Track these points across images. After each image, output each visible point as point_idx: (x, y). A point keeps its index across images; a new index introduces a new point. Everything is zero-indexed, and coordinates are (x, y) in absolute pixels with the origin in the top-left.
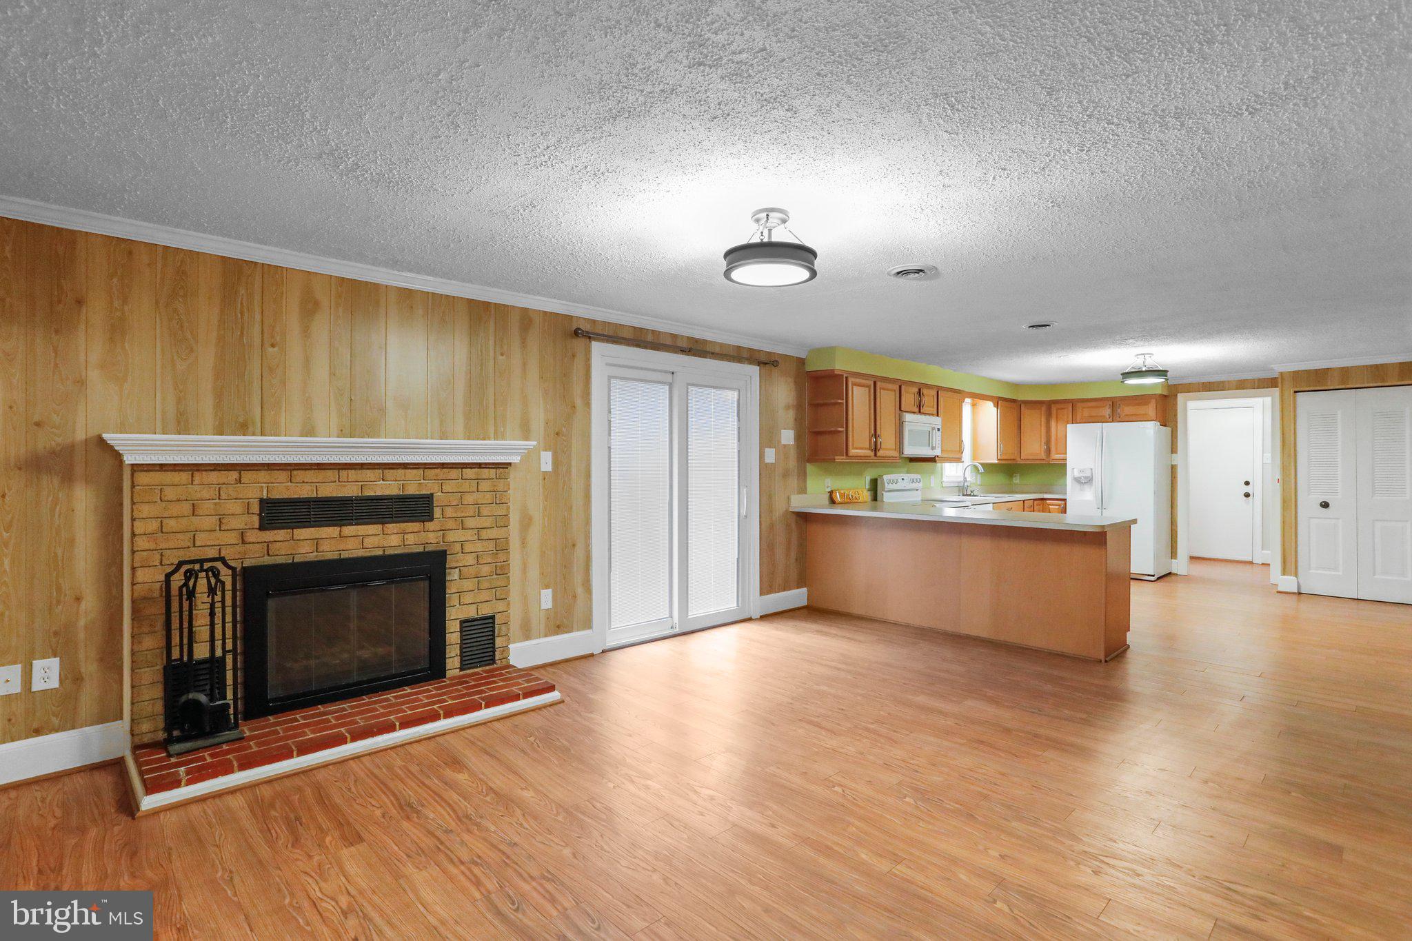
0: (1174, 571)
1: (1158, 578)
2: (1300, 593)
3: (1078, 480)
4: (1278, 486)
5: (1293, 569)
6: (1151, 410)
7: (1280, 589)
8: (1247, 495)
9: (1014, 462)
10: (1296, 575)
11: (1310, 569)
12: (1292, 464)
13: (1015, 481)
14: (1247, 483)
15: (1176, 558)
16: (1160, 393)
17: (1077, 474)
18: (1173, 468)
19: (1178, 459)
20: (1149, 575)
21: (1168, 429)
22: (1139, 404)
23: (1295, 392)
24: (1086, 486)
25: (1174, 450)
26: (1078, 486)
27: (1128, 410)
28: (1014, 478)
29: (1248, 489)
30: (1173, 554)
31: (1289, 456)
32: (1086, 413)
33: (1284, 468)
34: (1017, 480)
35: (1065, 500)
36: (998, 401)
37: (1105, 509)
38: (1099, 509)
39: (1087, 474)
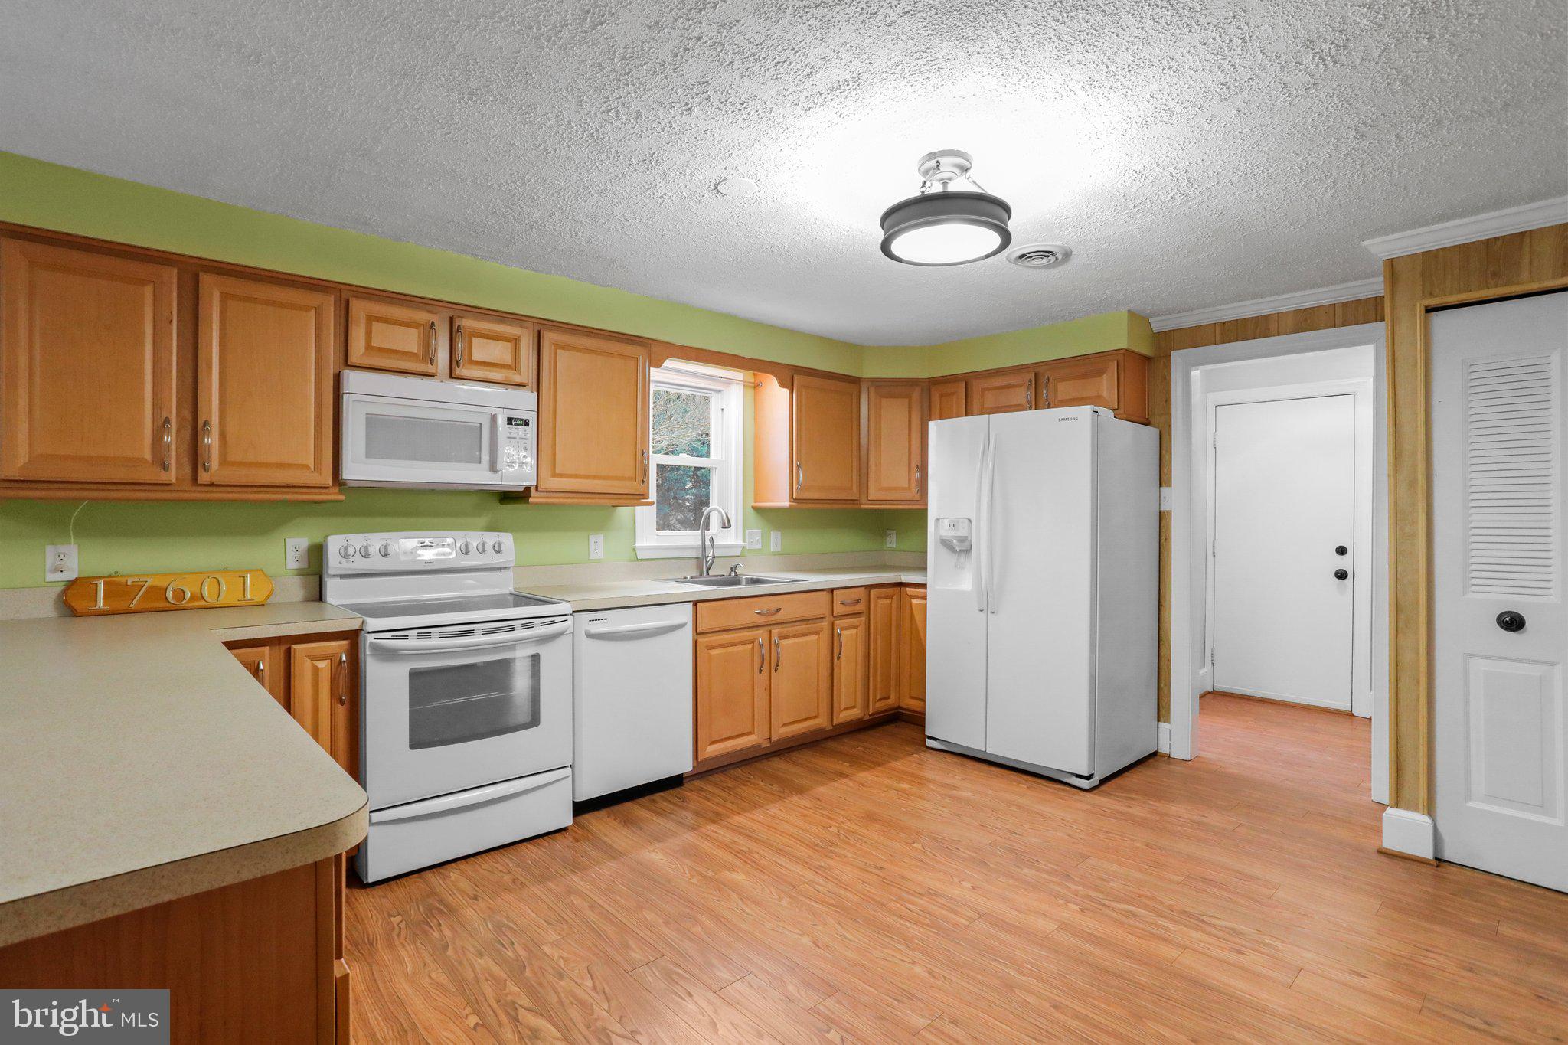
0: (1164, 749)
1: (1103, 782)
2: (1439, 861)
3: (946, 543)
5: (1422, 794)
6: (1107, 385)
7: (1390, 842)
8: (1341, 575)
9: (857, 506)
10: (1430, 811)
11: (1468, 798)
12: (1421, 506)
14: (1342, 551)
15: (1168, 721)
16: (1124, 345)
17: (946, 532)
18: (1163, 518)
19: (1173, 499)
20: (1078, 776)
21: (1150, 434)
22: (1085, 376)
23: (1429, 310)
24: (963, 558)
25: (1163, 478)
26: (948, 558)
27: (1064, 389)
28: (888, 539)
29: (1344, 563)
30: (1162, 711)
31: (1413, 483)
32: (990, 400)
33: (1399, 518)
35: (924, 586)
36: (790, 375)
37: (993, 612)
38: (981, 613)
39: (962, 532)
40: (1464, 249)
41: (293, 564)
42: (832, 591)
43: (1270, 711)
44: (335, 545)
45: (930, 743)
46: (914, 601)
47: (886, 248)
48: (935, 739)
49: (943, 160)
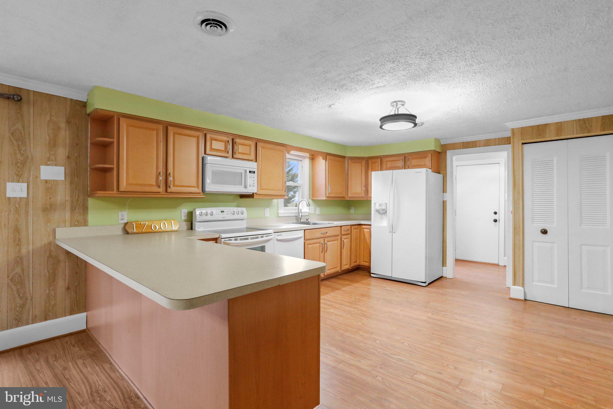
0: (444, 275)
1: (429, 284)
2: (525, 300)
3: (378, 211)
4: (511, 216)
5: (521, 282)
6: (428, 161)
7: (512, 296)
8: (495, 221)
9: (344, 199)
10: (523, 286)
11: (533, 281)
12: (521, 199)
13: (352, 212)
14: (495, 213)
15: (446, 266)
16: (434, 149)
17: (378, 207)
18: (444, 203)
19: (447, 197)
20: (422, 282)
21: (440, 176)
22: (421, 158)
23: (523, 144)
24: (383, 216)
25: (444, 190)
26: (378, 216)
27: (414, 162)
28: (351, 210)
29: (496, 217)
30: (444, 264)
31: (519, 193)
32: (389, 164)
33: (515, 203)
34: (352, 211)
35: (370, 225)
36: (326, 156)
37: (394, 233)
38: (390, 233)
39: (384, 207)
40: (532, 127)
41: (183, 218)
42: (341, 226)
43: (474, 264)
44: (198, 212)
45: (372, 275)
46: (365, 230)
47: (381, 127)
48: (374, 274)
49: (398, 103)
